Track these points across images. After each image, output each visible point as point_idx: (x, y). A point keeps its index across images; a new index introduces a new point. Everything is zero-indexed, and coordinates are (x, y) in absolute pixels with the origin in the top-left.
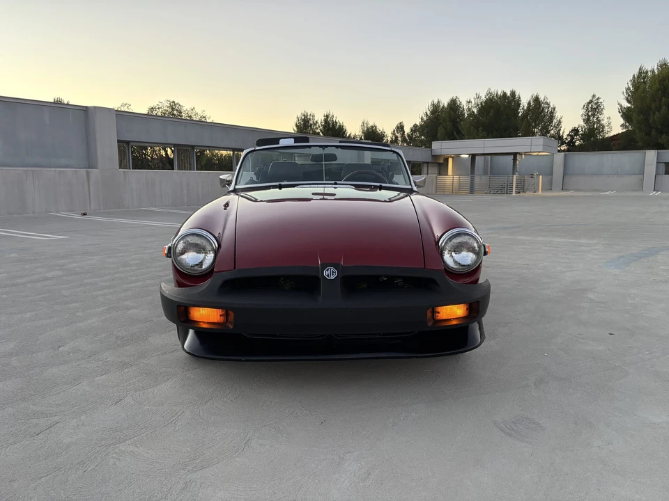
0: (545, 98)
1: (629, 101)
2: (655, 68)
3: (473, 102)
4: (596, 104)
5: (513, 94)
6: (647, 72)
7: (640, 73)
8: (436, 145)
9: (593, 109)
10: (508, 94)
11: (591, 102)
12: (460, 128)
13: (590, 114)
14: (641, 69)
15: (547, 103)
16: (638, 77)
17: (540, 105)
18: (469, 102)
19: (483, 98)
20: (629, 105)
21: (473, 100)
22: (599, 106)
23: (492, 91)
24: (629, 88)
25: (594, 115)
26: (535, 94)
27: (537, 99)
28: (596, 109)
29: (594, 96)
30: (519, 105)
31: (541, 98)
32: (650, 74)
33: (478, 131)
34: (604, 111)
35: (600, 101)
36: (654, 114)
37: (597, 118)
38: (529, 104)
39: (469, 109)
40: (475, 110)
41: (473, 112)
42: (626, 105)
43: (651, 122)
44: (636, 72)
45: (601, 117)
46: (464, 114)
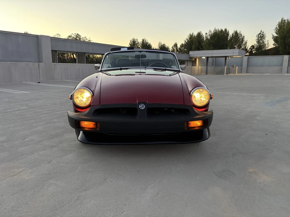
0: (240, 32)
1: (277, 34)
2: (289, 19)
3: (208, 34)
4: (262, 35)
5: (226, 30)
6: (285, 20)
7: (282, 21)
8: (191, 53)
9: (261, 37)
10: (224, 30)
11: (260, 34)
12: (202, 45)
13: (260, 39)
14: (282, 19)
15: (241, 34)
16: (281, 23)
17: (238, 35)
18: (206, 34)
19: (213, 32)
20: (277, 35)
21: (208, 33)
22: (264, 35)
23: (217, 29)
24: (277, 28)
25: (261, 40)
26: (236, 30)
27: (236, 33)
28: (262, 37)
29: (261, 31)
30: (228, 35)
31: (238, 32)
32: (286, 21)
33: (210, 47)
34: (266, 38)
35: (264, 33)
36: (288, 39)
37: (263, 41)
38: (233, 34)
39: (206, 37)
40: (209, 37)
41: (208, 38)
42: (275, 35)
43: (286, 42)
44: (280, 20)
45: (264, 40)
46: (204, 39)
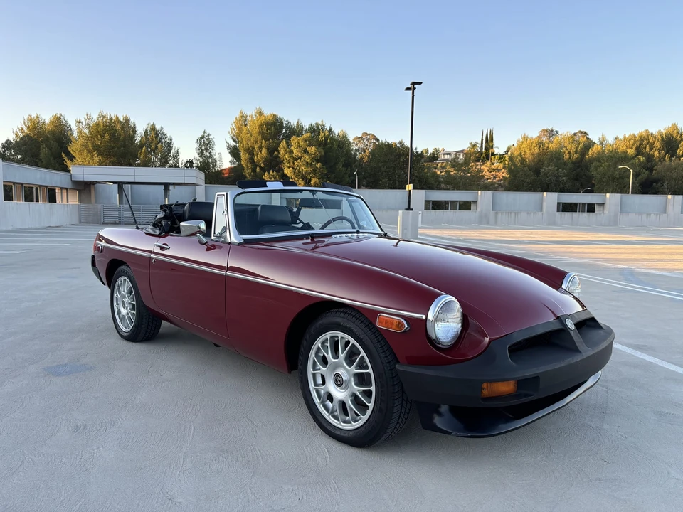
0: (162, 128)
1: (234, 140)
2: (253, 114)
3: (84, 123)
4: (207, 139)
5: (127, 121)
6: (247, 116)
7: (241, 117)
9: (205, 144)
10: (122, 119)
11: (203, 137)
13: (203, 148)
14: (241, 113)
15: (164, 134)
16: (240, 120)
17: (157, 135)
18: (79, 122)
19: (95, 117)
20: (235, 144)
21: (83, 120)
22: (210, 142)
23: (106, 113)
24: (233, 129)
25: (206, 150)
26: (152, 124)
27: (153, 129)
28: (208, 144)
29: (205, 132)
30: (134, 131)
31: (158, 128)
32: (249, 118)
34: (215, 147)
35: (211, 137)
37: (210, 153)
38: (146, 132)
39: (80, 131)
40: (86, 131)
41: (85, 134)
42: (233, 144)
44: (238, 115)
45: (213, 153)
46: (72, 134)
